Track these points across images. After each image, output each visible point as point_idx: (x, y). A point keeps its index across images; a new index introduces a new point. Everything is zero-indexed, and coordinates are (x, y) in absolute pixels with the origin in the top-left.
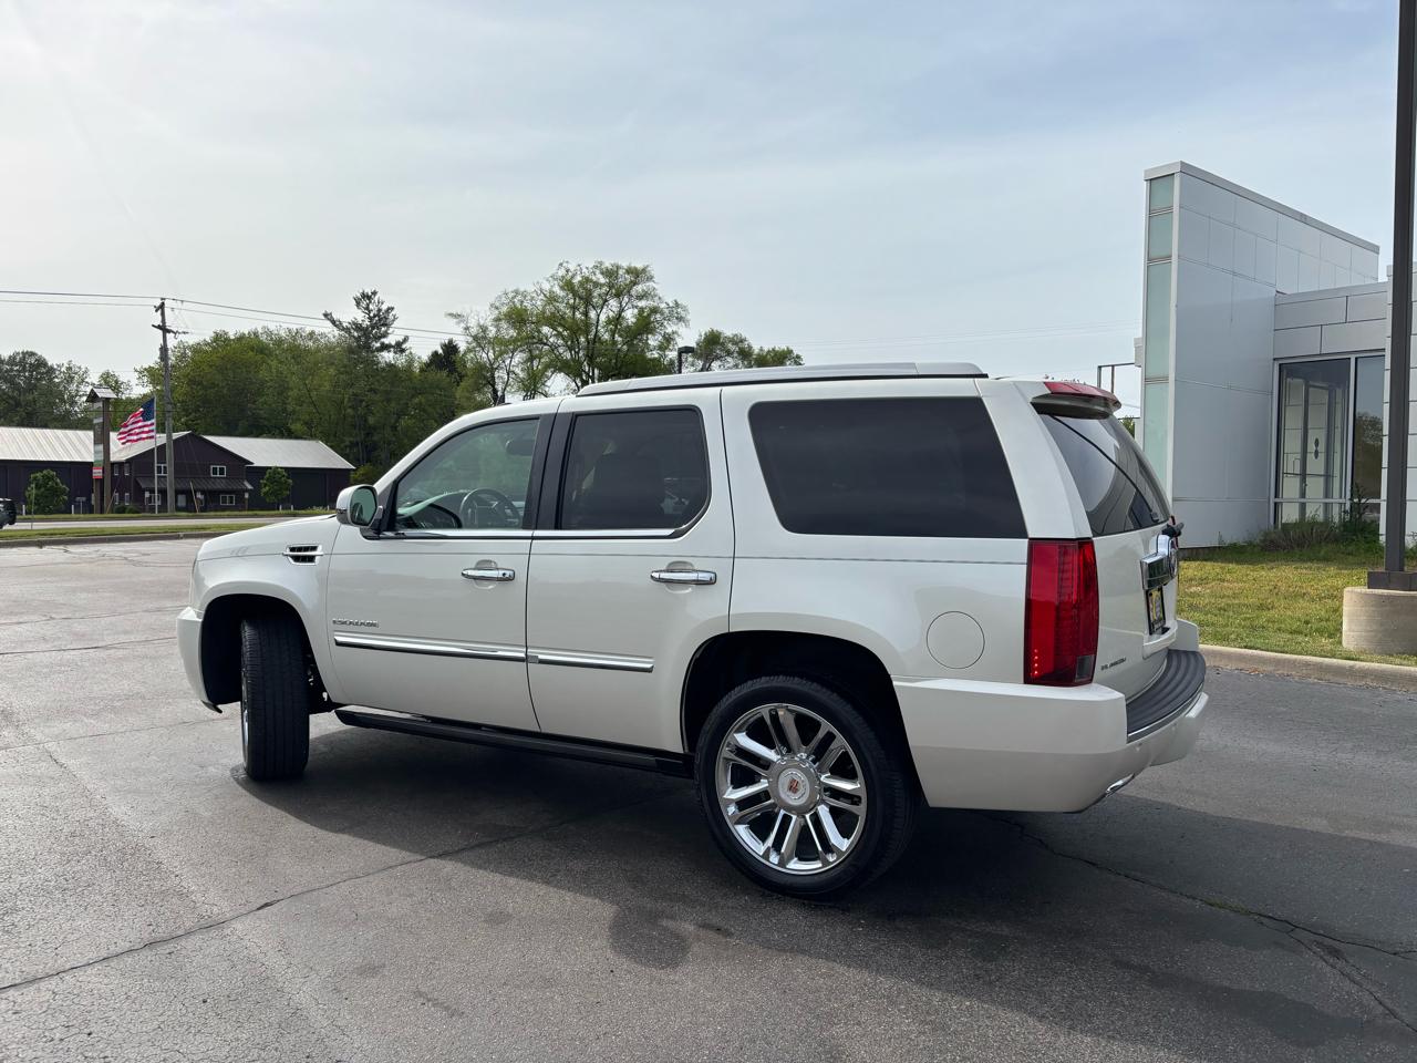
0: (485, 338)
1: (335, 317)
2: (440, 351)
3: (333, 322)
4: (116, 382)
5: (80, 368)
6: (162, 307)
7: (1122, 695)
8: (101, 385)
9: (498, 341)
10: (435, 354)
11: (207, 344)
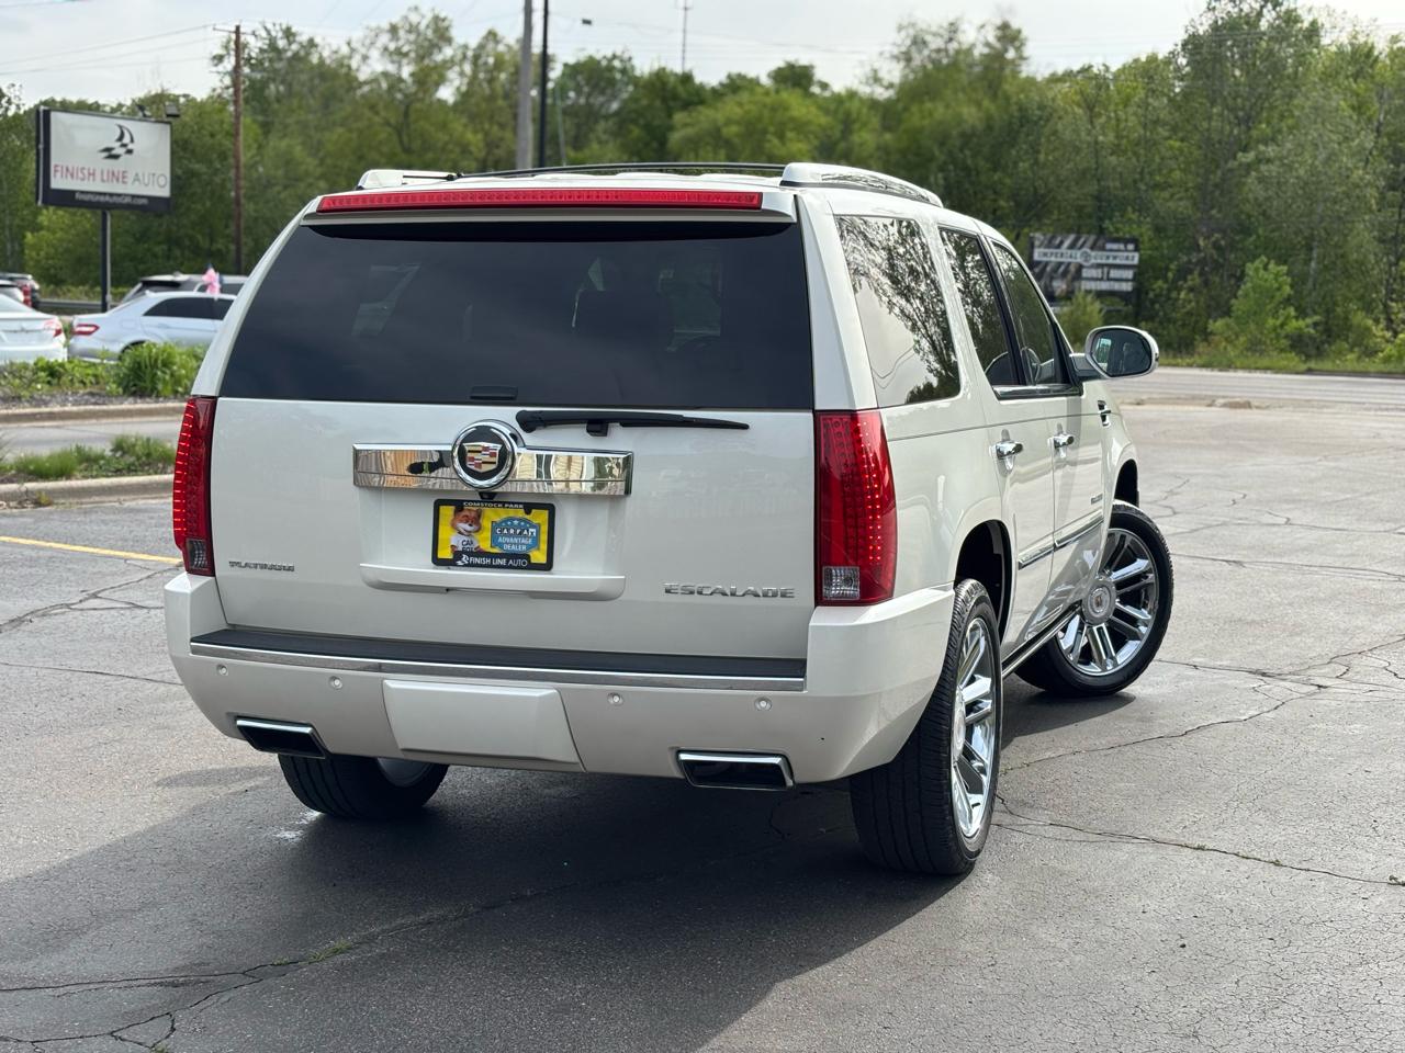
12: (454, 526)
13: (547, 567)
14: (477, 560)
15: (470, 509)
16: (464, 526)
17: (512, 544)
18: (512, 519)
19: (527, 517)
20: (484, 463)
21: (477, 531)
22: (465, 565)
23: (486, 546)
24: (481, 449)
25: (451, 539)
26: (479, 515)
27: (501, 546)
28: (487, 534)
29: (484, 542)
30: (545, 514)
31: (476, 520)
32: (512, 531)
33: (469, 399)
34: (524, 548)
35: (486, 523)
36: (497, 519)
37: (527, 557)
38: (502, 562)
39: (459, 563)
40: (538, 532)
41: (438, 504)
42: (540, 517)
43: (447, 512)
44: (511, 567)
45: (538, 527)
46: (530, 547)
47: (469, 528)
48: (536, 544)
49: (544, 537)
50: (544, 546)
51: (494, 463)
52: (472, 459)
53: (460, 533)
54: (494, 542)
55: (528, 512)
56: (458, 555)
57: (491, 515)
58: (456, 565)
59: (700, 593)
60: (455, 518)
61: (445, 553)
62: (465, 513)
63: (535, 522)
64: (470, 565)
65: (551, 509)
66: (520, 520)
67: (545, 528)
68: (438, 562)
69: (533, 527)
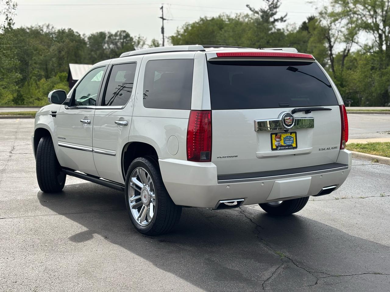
0: (326, 13)
1: (251, 6)
2: (307, 21)
3: (251, 9)
4: (158, 43)
5: (143, 37)
6: (162, 8)
7: (216, 166)
8: (151, 45)
9: (332, 15)
10: (304, 23)
11: (198, 23)
12: (275, 140)
13: (296, 147)
14: (282, 148)
15: (279, 135)
16: (278, 139)
17: (288, 143)
18: (287, 136)
19: (291, 135)
20: (289, 122)
21: (280, 140)
22: (279, 149)
23: (283, 144)
24: (288, 119)
25: (275, 143)
26: (281, 136)
27: (286, 143)
28: (283, 141)
29: (282, 143)
30: (295, 134)
31: (280, 138)
32: (288, 139)
33: (279, 107)
34: (291, 143)
35: (282, 138)
36: (285, 137)
37: (292, 146)
38: (287, 147)
39: (278, 149)
40: (293, 139)
41: (271, 134)
42: (293, 135)
43: (274, 136)
44: (289, 149)
45: (293, 138)
46: (292, 143)
47: (279, 140)
48: (293, 142)
49: (295, 140)
50: (295, 142)
51: (291, 122)
52: (287, 122)
53: (277, 141)
54: (284, 143)
55: (291, 134)
56: (277, 147)
57: (284, 136)
58: (277, 150)
59: (325, 150)
60: (275, 138)
61: (274, 147)
62: (278, 136)
63: (293, 137)
64: (280, 149)
65: (296, 133)
66: (289, 136)
67: (295, 138)
68: (273, 149)
69: (292, 138)
